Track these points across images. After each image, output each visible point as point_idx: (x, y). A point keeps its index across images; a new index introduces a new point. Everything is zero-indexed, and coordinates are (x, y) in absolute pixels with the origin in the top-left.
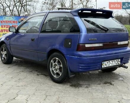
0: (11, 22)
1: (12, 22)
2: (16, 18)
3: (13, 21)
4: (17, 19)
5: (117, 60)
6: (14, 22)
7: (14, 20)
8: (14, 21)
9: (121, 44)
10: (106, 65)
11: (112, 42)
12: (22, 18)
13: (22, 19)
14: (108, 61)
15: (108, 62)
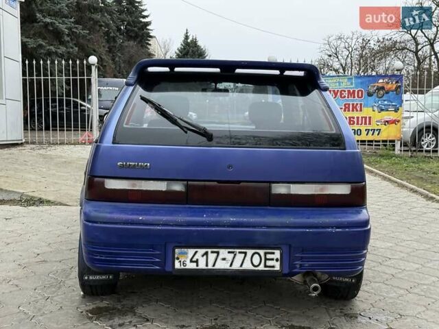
0: (341, 94)
1: (346, 94)
2: (360, 81)
3: (349, 91)
4: (362, 83)
5: (262, 252)
6: (351, 94)
7: (352, 87)
8: (354, 91)
9: (293, 192)
10: (197, 262)
11: (239, 182)
12: (381, 81)
13: (380, 85)
14: (209, 250)
15: (206, 253)
